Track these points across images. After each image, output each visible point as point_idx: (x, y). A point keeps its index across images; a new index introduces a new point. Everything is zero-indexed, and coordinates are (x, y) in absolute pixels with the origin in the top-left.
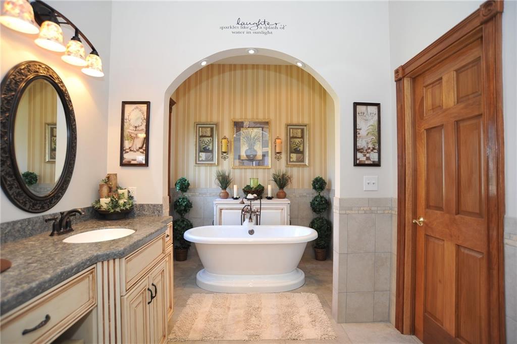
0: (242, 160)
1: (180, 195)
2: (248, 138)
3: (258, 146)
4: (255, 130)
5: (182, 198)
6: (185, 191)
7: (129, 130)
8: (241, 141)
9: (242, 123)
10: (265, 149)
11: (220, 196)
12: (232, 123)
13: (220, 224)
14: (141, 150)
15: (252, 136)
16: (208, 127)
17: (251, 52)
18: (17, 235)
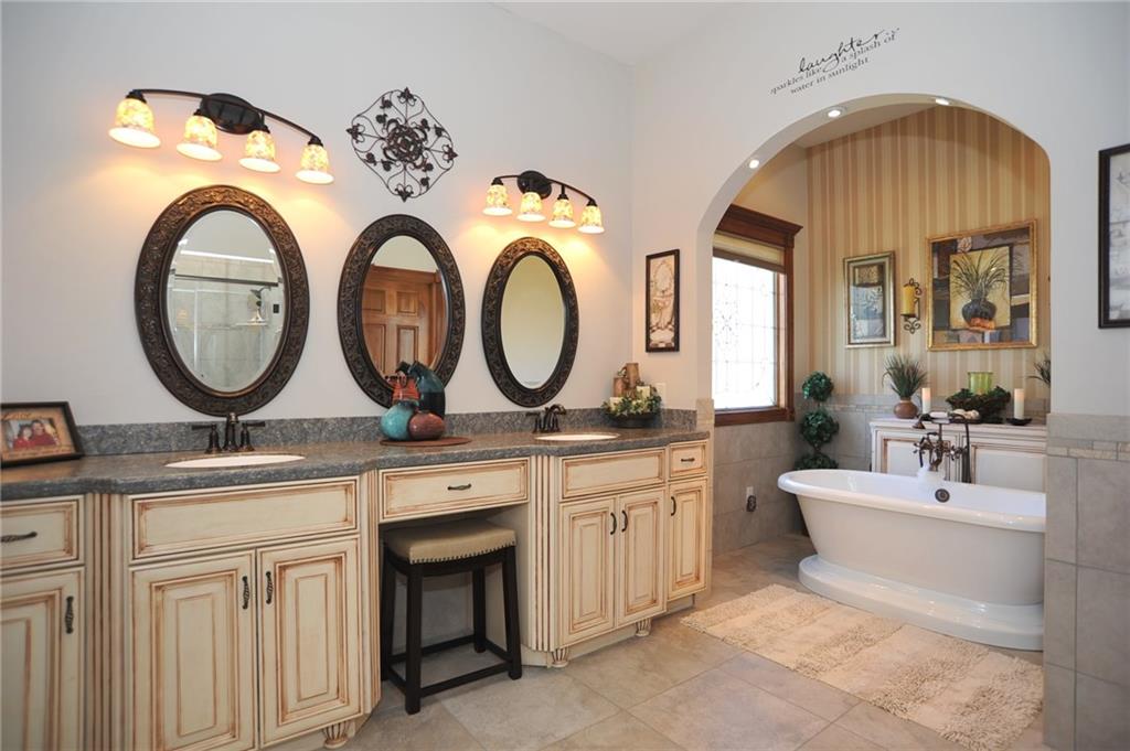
0: (955, 330)
1: (814, 407)
2: (971, 278)
3: (999, 292)
4: (990, 254)
5: (815, 412)
6: (823, 400)
7: (656, 297)
8: (952, 285)
9: (954, 242)
10: (1019, 300)
11: (895, 412)
12: (928, 248)
13: (884, 470)
14: (670, 326)
15: (981, 271)
16: (872, 265)
17: (835, 114)
18: (506, 426)
